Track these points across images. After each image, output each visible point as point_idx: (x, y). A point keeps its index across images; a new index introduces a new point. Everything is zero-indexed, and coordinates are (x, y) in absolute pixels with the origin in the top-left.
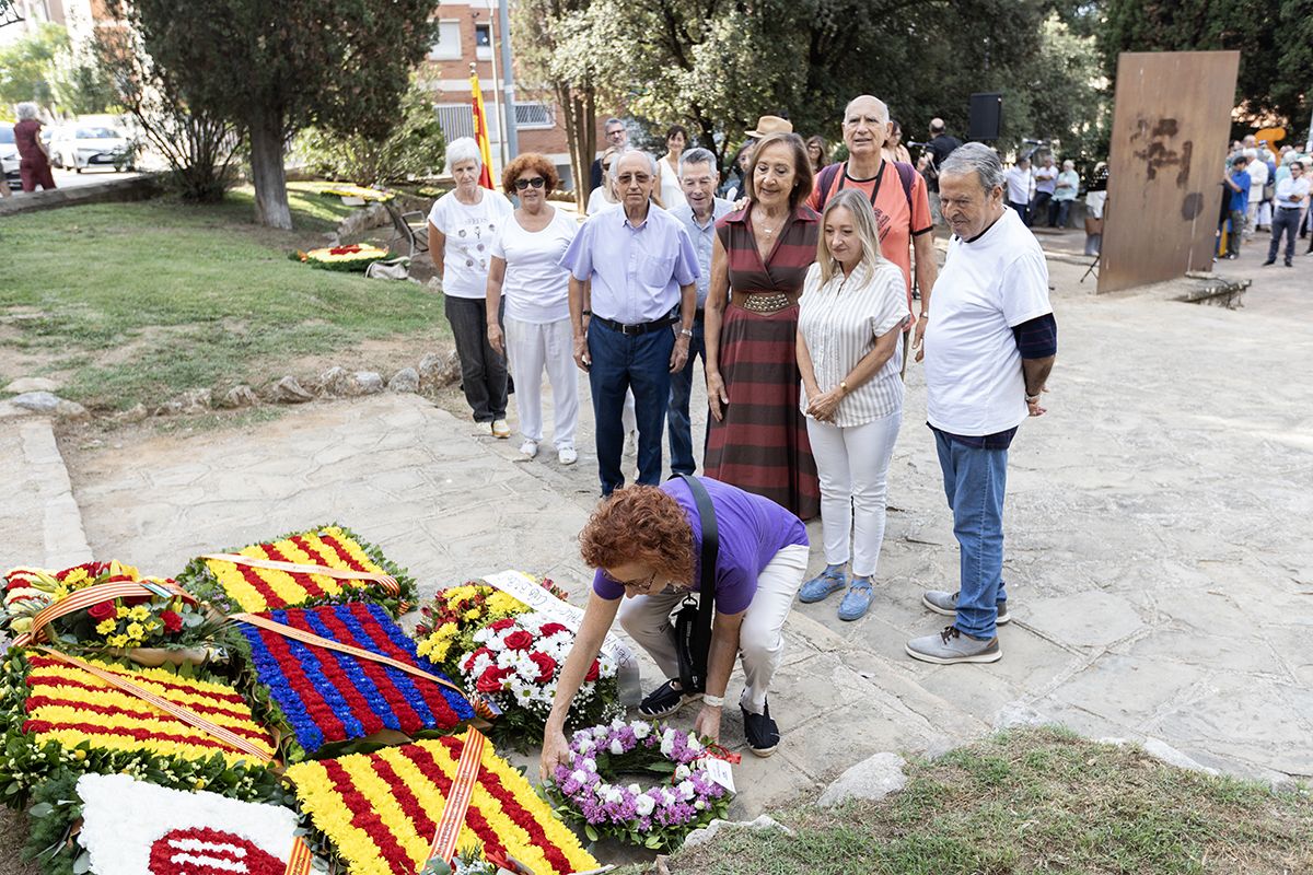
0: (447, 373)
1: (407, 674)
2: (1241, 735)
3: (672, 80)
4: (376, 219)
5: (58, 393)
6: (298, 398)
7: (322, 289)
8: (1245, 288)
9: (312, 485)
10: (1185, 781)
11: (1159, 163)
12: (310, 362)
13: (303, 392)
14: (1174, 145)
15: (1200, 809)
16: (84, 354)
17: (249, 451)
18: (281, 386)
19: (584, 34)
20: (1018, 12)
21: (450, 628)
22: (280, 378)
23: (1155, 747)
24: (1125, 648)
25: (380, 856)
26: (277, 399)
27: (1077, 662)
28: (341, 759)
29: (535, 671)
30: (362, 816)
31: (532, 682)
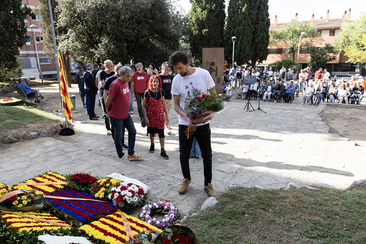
0: (54, 131)
1: (95, 202)
2: (265, 184)
3: (93, 52)
4: (5, 91)
6: (14, 141)
7: (7, 111)
8: (231, 97)
9: (33, 163)
10: (265, 191)
11: (212, 71)
12: (14, 131)
13: (15, 139)
14: (214, 68)
15: (270, 195)
17: (6, 157)
18: (8, 138)
19: (66, 40)
20: (175, 38)
21: (103, 189)
22: (7, 136)
23: (257, 186)
24: (238, 171)
25: (117, 240)
26: (7, 142)
27: (231, 175)
28: (92, 223)
29: (131, 194)
30: (106, 233)
31: (130, 197)
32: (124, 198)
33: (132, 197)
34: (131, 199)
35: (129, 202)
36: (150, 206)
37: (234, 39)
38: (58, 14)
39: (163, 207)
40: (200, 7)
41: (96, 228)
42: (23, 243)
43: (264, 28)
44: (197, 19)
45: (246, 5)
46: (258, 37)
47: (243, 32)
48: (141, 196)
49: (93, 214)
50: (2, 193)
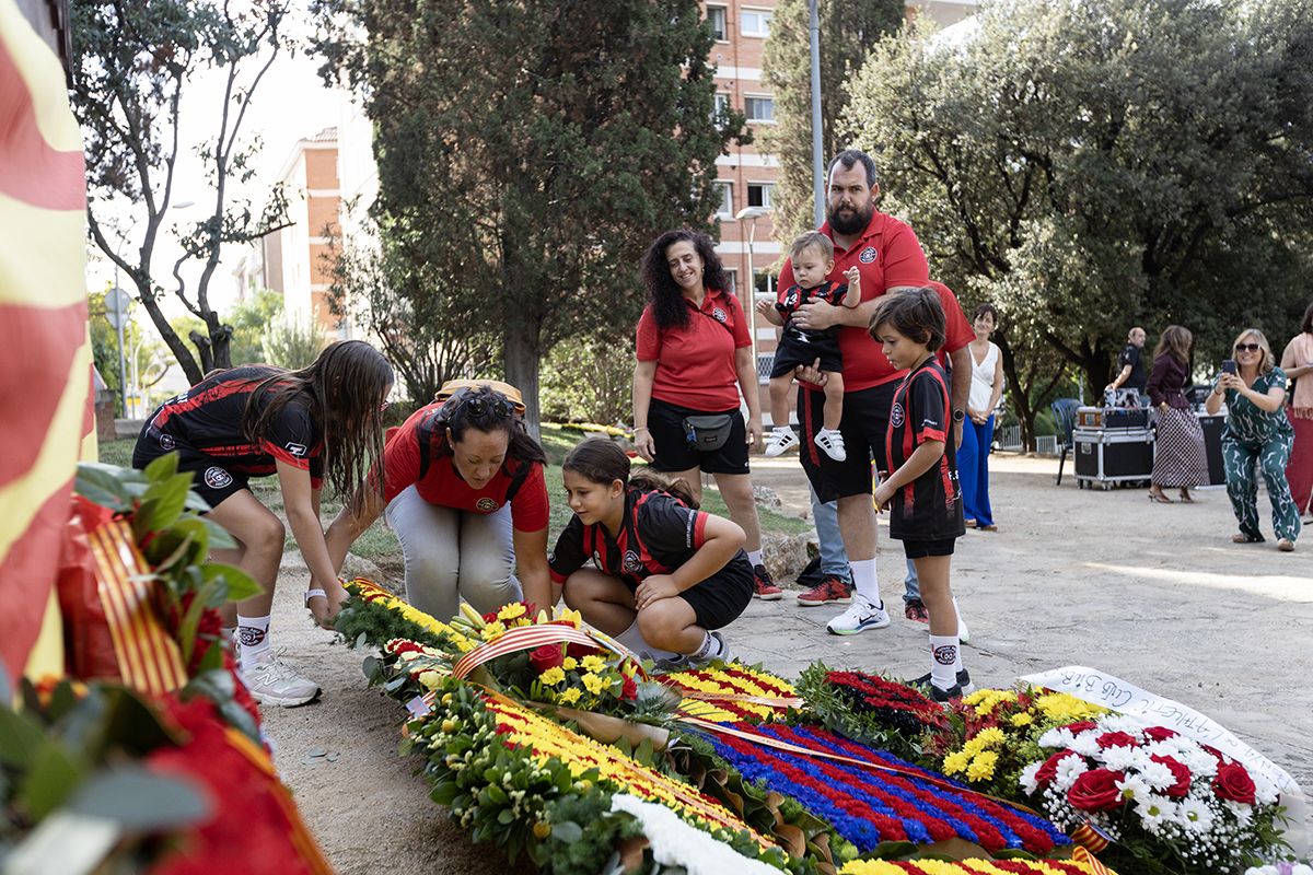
21: (992, 734)
28: (912, 862)
29: (1166, 778)
31: (1163, 793)
32: (1117, 783)
33: (1177, 794)
34: (1167, 807)
35: (1150, 823)
38: (847, 140)
42: (538, 814)
48: (1233, 806)
49: (927, 825)
50: (507, 622)
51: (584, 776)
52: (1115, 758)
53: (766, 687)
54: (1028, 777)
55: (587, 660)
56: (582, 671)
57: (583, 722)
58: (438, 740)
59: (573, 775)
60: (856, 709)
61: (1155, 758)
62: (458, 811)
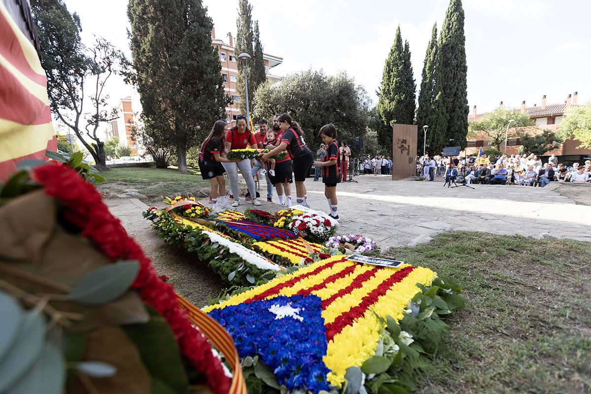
1: (274, 229)
5: (139, 192)
11: (403, 150)
14: (406, 146)
16: (143, 186)
21: (283, 218)
25: (296, 255)
28: (268, 242)
29: (315, 223)
30: (283, 250)
31: (315, 226)
32: (307, 225)
33: (317, 226)
34: (315, 228)
35: (313, 231)
36: (339, 238)
37: (426, 128)
38: (254, 106)
39: (356, 241)
40: (388, 99)
41: (272, 245)
42: (185, 237)
43: (462, 115)
44: (385, 111)
45: (440, 93)
46: (454, 126)
47: (437, 121)
48: (327, 227)
49: (270, 235)
50: (177, 200)
51: (195, 229)
52: (306, 220)
53: (238, 214)
54: (290, 226)
55: (196, 207)
56: (196, 210)
57: (196, 221)
58: (160, 225)
59: (193, 228)
60: (256, 217)
61: (313, 219)
62: (166, 239)
